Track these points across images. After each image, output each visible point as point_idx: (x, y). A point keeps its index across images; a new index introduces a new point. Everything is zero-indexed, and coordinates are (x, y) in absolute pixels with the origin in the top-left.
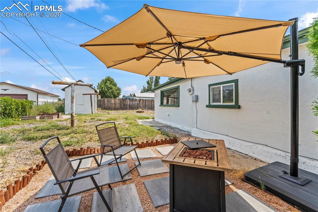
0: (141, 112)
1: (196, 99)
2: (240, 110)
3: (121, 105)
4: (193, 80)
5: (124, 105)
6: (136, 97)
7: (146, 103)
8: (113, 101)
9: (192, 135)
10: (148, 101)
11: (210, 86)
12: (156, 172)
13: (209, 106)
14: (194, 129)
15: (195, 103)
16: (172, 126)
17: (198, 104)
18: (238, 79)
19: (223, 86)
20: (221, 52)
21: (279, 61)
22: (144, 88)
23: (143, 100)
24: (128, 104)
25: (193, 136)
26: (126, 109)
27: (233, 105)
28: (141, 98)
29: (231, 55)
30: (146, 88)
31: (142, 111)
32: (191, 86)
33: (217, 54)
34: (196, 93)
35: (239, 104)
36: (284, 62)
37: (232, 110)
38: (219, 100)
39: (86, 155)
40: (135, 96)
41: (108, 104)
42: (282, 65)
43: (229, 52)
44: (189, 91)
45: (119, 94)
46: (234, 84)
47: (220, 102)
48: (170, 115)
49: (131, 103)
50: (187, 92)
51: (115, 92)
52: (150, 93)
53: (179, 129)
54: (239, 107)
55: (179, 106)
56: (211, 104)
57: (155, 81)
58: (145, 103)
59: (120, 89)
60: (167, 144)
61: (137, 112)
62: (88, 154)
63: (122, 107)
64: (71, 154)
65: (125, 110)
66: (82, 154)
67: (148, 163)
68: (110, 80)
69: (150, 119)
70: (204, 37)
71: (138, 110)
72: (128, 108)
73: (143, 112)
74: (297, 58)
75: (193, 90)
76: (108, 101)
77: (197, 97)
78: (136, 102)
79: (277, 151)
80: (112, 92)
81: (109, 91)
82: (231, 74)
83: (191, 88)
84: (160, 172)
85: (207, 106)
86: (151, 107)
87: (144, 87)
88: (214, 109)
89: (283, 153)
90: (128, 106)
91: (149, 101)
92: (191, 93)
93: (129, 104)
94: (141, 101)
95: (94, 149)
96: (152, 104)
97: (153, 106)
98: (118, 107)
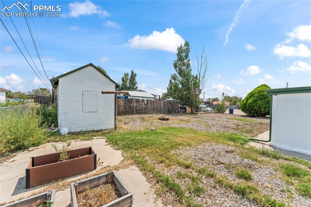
7: (154, 105)
10: (156, 103)
26: (132, 113)
30: (121, 85)
49: (138, 105)
57: (131, 79)
72: (135, 112)
90: (135, 108)
93: (136, 106)
96: (160, 106)
97: (162, 109)
98: (122, 111)
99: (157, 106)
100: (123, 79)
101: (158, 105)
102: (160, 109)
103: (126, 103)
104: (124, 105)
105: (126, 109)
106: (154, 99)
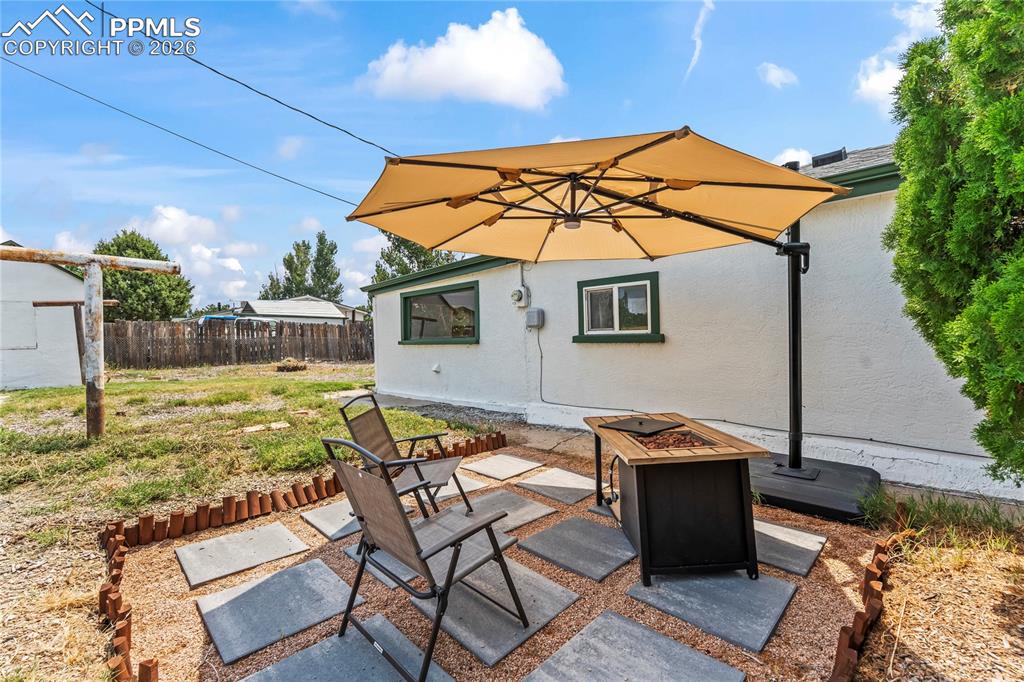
0: (295, 369)
1: (540, 322)
2: (665, 347)
3: (202, 345)
4: (525, 267)
5: (217, 345)
6: (258, 316)
7: (305, 338)
8: (163, 331)
9: (529, 421)
10: (312, 330)
11: (581, 285)
12: (525, 518)
13: (580, 339)
14: (533, 404)
15: (535, 332)
16: (454, 404)
17: (546, 334)
18: (657, 273)
19: (619, 288)
20: (670, 210)
21: (771, 243)
22: (274, 283)
23: (292, 326)
24: (233, 342)
25: (534, 425)
26: (225, 360)
27: (647, 335)
28: (285, 320)
29: (689, 219)
30: (283, 282)
31: (301, 364)
32: (520, 283)
33: (660, 214)
34: (536, 304)
35: (661, 333)
36: (779, 246)
37: (645, 348)
38: (610, 323)
39: (246, 519)
40: (253, 311)
41: (140, 345)
42: (775, 249)
43: (685, 213)
44: (516, 297)
45: (182, 302)
46: (648, 283)
47: (612, 326)
48: (443, 372)
49: (245, 338)
50: (511, 301)
51: (165, 294)
52: (307, 299)
53: (482, 411)
54: (662, 339)
55: (477, 342)
56: (587, 333)
57: (317, 260)
58: (302, 335)
59: (187, 283)
60: (482, 451)
61: (280, 369)
62: (255, 514)
63: (208, 352)
64: (191, 525)
65: (220, 364)
66: (234, 520)
67: (482, 502)
68: (139, 246)
69: (354, 389)
70: (661, 177)
71: (284, 362)
72: (234, 356)
73: (305, 368)
74: (798, 241)
75: (529, 296)
76: (138, 332)
77: (542, 315)
78: (267, 334)
79: (747, 429)
80: (155, 296)
81: (140, 291)
82: (652, 258)
83: (522, 290)
84: (536, 517)
85: (576, 340)
86: (324, 352)
87: (271, 278)
88: (595, 348)
89: (757, 431)
90: (233, 349)
91: (315, 330)
92: (522, 304)
93: (238, 342)
94: (286, 331)
95: (272, 495)
96: (326, 340)
97: (330, 346)
98: (187, 356)
99: (313, 339)
100: (289, 263)
101: (319, 336)
102: (323, 348)
103: (201, 334)
104: (197, 339)
105: (201, 350)
106: (341, 323)
